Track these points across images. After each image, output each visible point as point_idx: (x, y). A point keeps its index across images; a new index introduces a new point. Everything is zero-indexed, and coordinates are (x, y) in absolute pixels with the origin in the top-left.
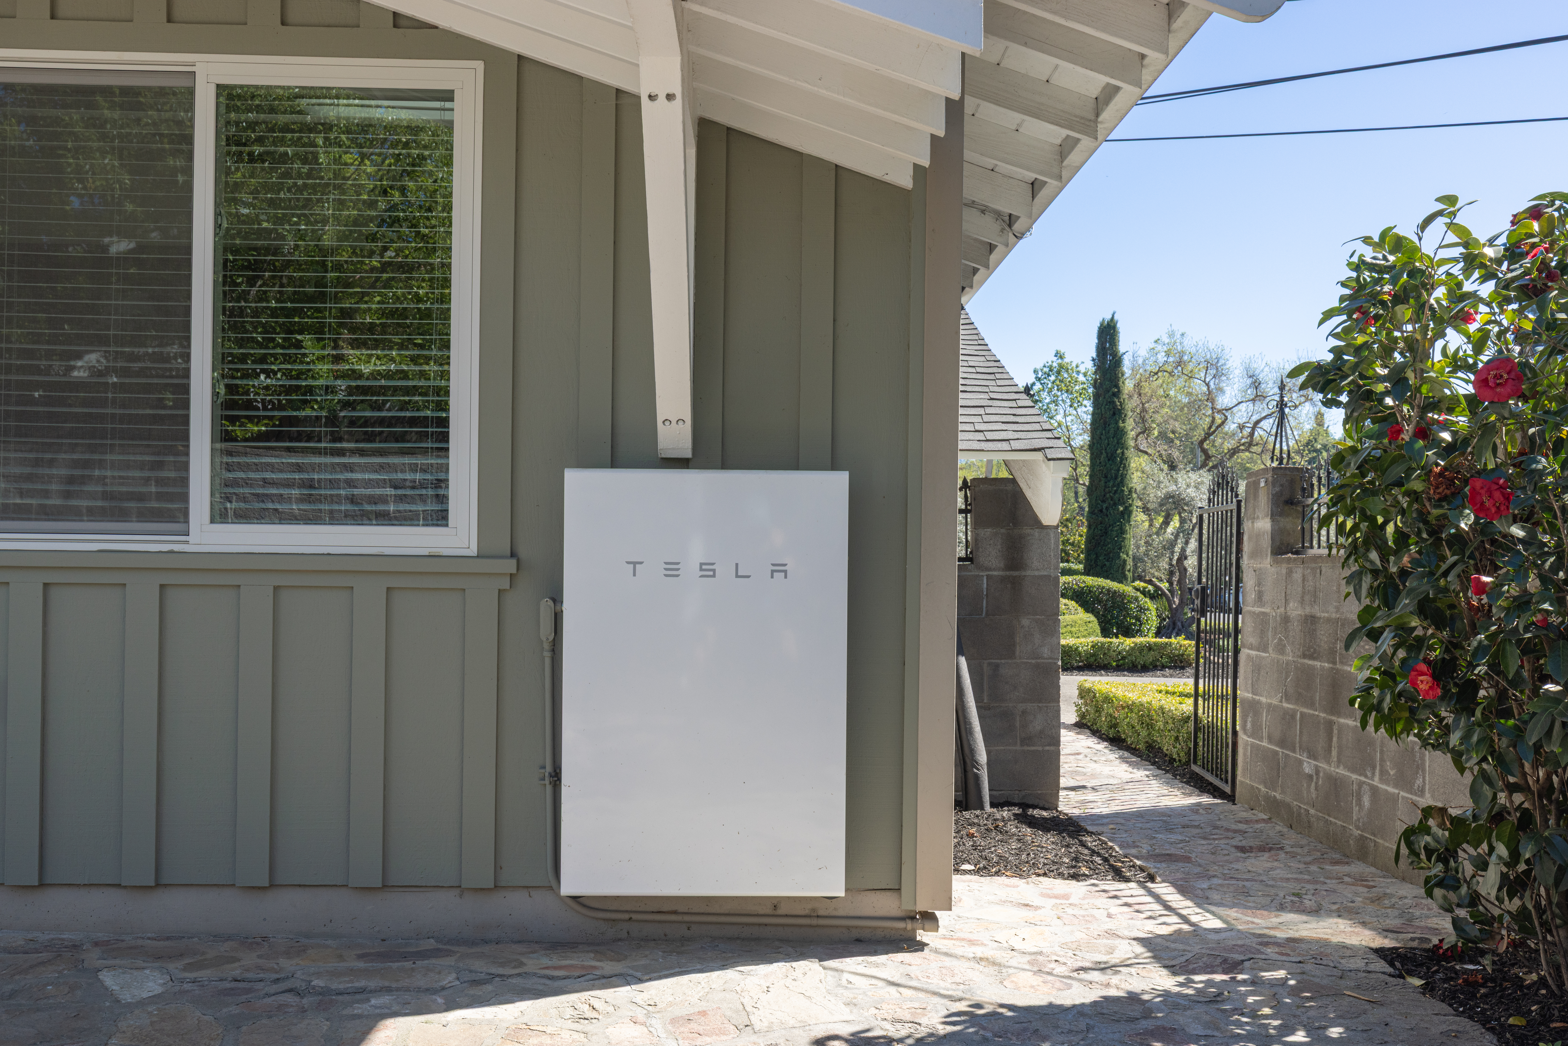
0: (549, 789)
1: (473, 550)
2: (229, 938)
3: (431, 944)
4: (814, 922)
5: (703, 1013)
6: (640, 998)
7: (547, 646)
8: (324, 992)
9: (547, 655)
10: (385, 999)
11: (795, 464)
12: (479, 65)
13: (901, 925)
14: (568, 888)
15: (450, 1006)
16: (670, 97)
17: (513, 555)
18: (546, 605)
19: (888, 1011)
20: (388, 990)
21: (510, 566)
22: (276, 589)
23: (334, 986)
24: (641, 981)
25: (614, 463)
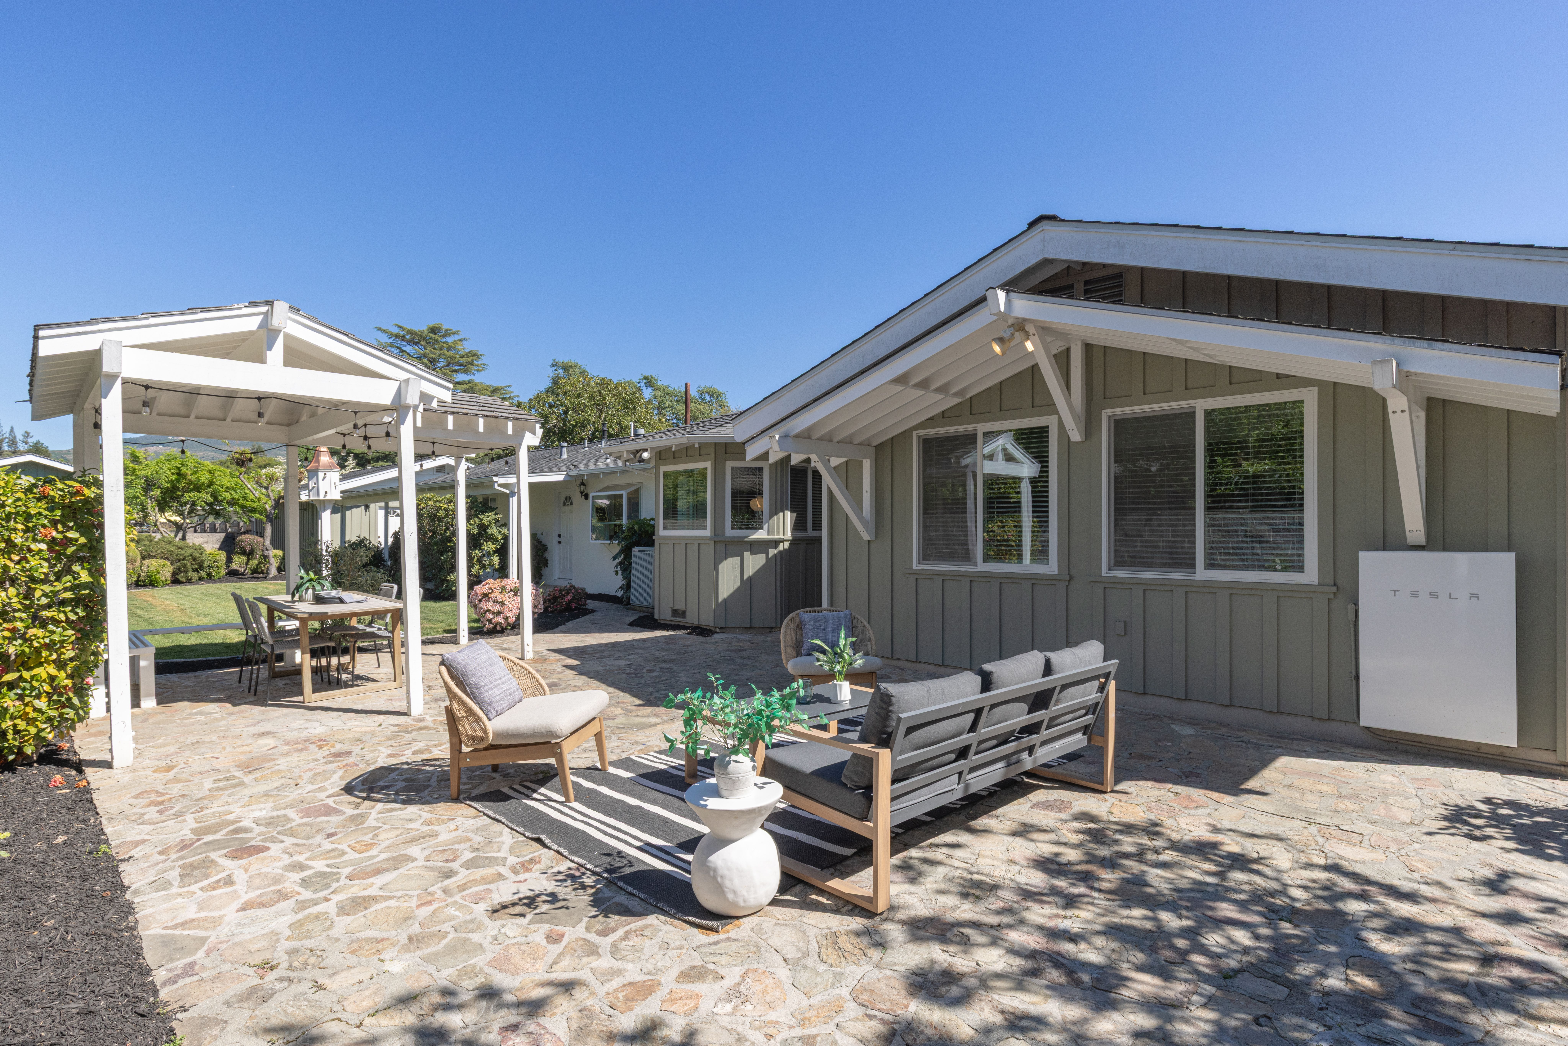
0: (1354, 682)
1: (1316, 582)
2: (1214, 722)
3: (1300, 737)
4: (1502, 758)
5: (1429, 779)
6: (1397, 769)
7: (1352, 623)
8: (1256, 744)
9: (1352, 627)
10: (1281, 750)
11: (1486, 549)
12: (1316, 389)
13: (1558, 768)
14: (1363, 722)
15: (1309, 756)
16: (1403, 411)
17: (1335, 584)
18: (1351, 606)
19: (1532, 796)
20: (1282, 748)
21: (1334, 589)
22: (1231, 594)
23: (1260, 742)
24: (1399, 764)
25: (1385, 548)
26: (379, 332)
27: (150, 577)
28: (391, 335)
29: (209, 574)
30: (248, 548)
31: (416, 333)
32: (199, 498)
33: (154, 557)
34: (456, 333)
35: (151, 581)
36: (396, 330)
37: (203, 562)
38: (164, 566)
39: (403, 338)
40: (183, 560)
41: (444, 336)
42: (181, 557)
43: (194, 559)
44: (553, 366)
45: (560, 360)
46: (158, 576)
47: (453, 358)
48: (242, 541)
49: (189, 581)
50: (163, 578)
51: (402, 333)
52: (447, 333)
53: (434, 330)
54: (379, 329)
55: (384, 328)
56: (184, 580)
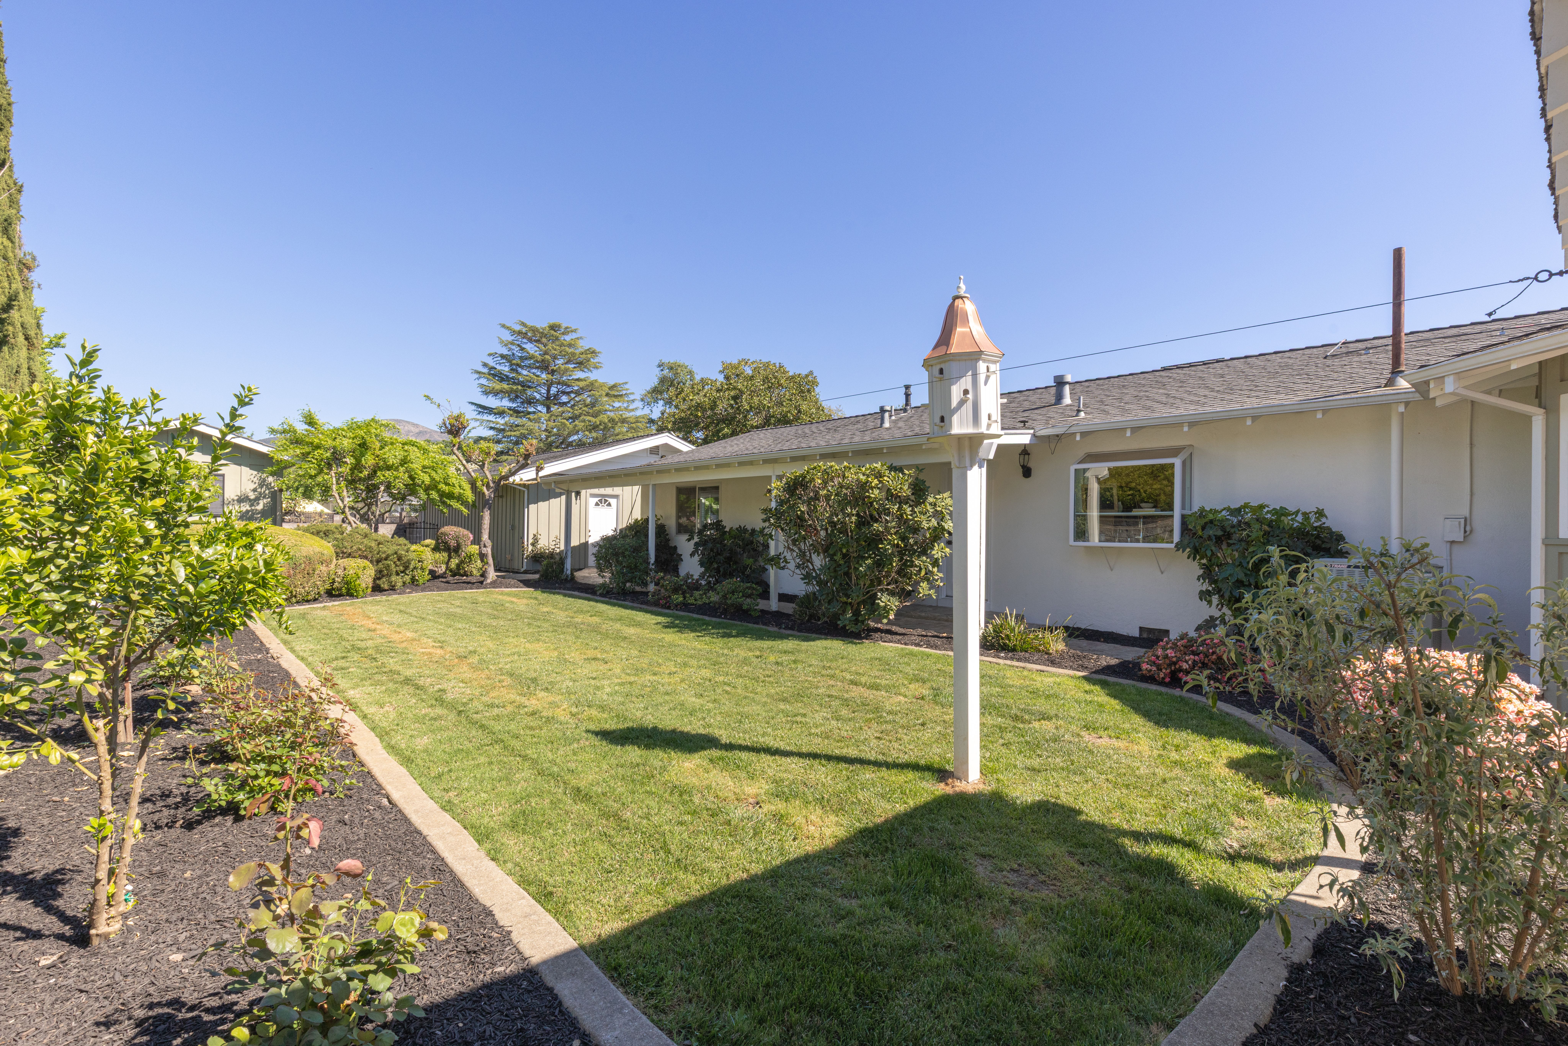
26: (503, 330)
27: (347, 583)
28: (513, 332)
29: (413, 580)
30: (453, 543)
31: (537, 330)
32: (396, 478)
33: (350, 555)
34: (575, 331)
35: (348, 589)
36: (518, 328)
37: (409, 562)
38: (364, 568)
39: (524, 335)
40: (386, 559)
41: (563, 334)
42: (384, 556)
43: (399, 559)
44: (659, 366)
45: (666, 360)
46: (358, 582)
47: (573, 354)
48: (445, 534)
49: (392, 588)
50: (364, 585)
51: (524, 330)
52: (567, 331)
53: (553, 327)
54: (503, 326)
55: (508, 325)
56: (386, 587)
